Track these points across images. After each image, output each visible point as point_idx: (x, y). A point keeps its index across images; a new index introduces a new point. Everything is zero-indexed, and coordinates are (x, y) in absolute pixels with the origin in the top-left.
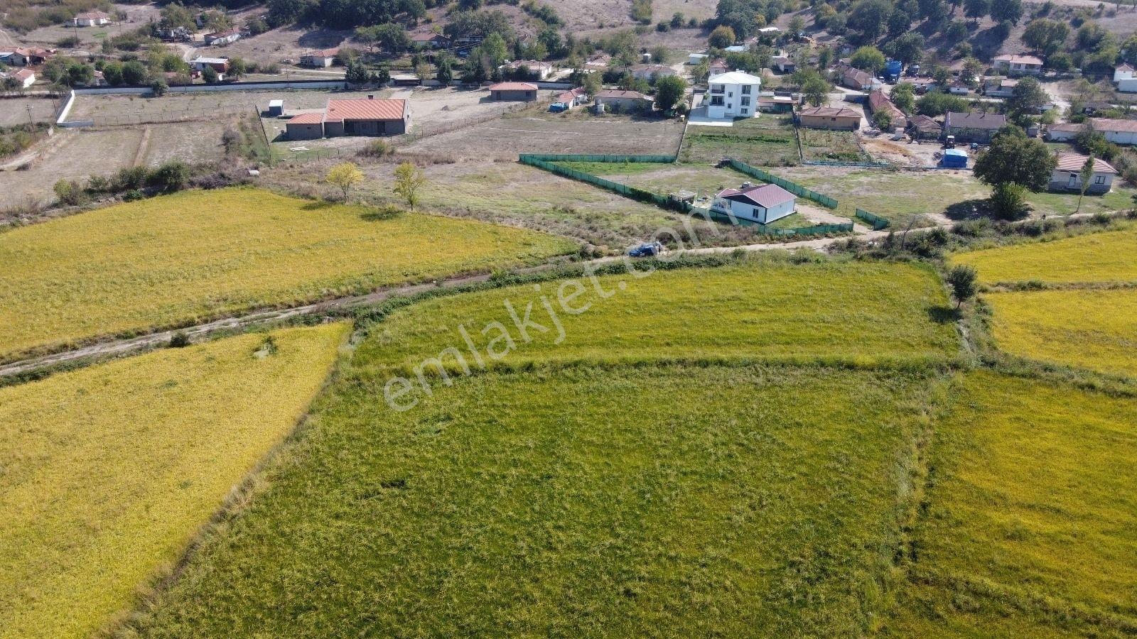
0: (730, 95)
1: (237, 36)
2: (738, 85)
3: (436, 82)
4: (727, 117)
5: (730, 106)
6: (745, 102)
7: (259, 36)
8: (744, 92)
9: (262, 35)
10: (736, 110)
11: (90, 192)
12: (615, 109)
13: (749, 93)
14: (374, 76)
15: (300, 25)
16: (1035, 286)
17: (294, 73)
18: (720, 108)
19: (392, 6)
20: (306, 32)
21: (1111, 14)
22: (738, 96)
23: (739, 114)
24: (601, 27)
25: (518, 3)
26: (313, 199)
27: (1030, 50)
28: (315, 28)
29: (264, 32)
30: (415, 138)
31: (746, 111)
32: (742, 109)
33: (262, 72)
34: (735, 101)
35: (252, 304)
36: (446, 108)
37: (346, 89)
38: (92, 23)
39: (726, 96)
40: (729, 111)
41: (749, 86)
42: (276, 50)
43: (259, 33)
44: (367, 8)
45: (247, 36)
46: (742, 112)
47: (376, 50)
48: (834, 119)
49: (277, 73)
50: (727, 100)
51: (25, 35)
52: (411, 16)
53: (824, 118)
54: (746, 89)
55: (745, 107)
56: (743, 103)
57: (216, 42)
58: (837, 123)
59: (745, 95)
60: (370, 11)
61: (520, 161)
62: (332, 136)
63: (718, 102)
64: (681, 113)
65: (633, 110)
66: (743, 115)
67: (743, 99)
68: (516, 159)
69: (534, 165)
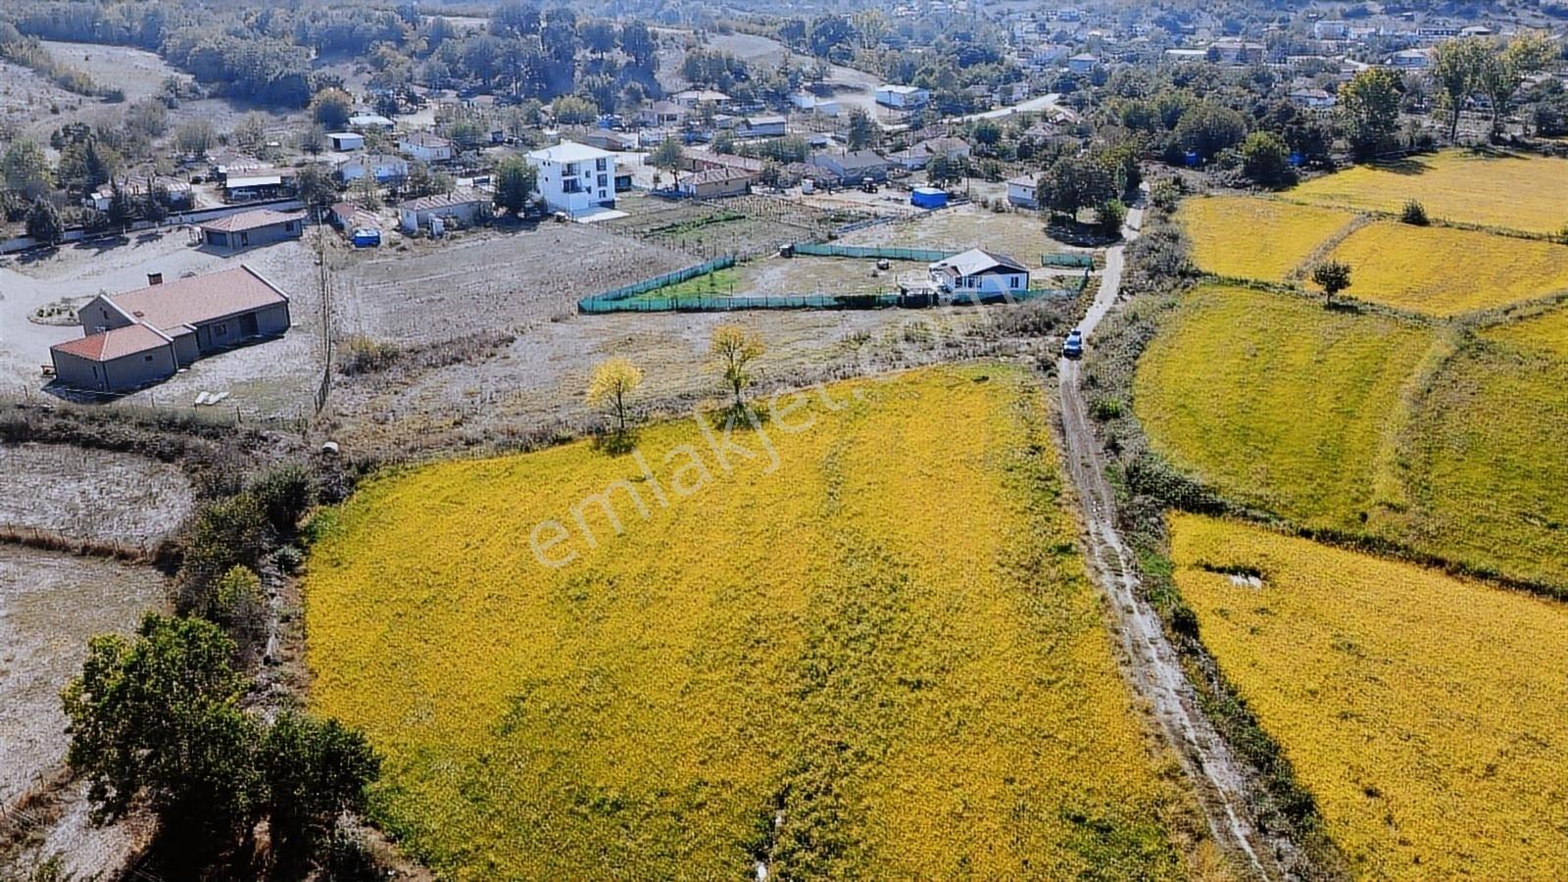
0: (587, 175)
2: (593, 160)
4: (592, 207)
5: (589, 190)
6: (602, 181)
8: (599, 168)
10: (595, 197)
12: (459, 223)
13: (605, 168)
18: (580, 194)
22: (594, 174)
23: (598, 199)
27: (690, 84)
31: (604, 194)
32: (600, 192)
34: (593, 182)
39: (581, 176)
40: (591, 197)
41: (603, 160)
46: (600, 197)
48: (726, 183)
50: (584, 182)
54: (601, 165)
55: (602, 188)
56: (600, 184)
59: (600, 173)
61: (582, 310)
62: (186, 363)
63: (571, 187)
64: (543, 212)
65: (479, 219)
66: (603, 199)
67: (599, 177)
68: (575, 310)
69: (618, 310)
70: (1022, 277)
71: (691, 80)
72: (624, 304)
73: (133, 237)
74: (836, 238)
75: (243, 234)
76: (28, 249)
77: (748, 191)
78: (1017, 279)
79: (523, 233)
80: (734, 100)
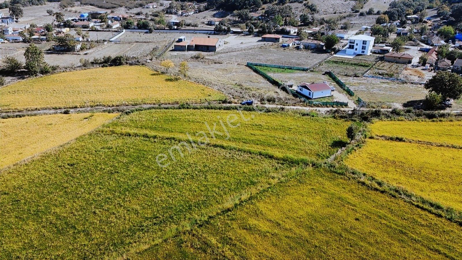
0: (357, 45)
1: (193, 13)
2: (361, 41)
3: (248, 33)
5: (356, 49)
6: (364, 48)
7: (201, 13)
8: (363, 44)
9: (202, 12)
10: (359, 51)
11: (92, 63)
12: (307, 48)
13: (366, 44)
14: (225, 29)
15: (217, 9)
16: (401, 140)
17: (203, 27)
18: (352, 50)
19: (250, 2)
20: (217, 12)
22: (361, 45)
23: (361, 53)
24: (335, 13)
25: (303, 2)
26: (158, 72)
28: (221, 11)
29: (203, 11)
30: (218, 53)
31: (364, 52)
32: (362, 51)
33: (192, 26)
34: (359, 47)
35: (98, 104)
36: (242, 43)
37: (215, 34)
38: (151, 7)
39: (355, 44)
40: (356, 51)
41: (367, 41)
42: (204, 18)
43: (201, 12)
44: (239, 3)
45: (197, 13)
46: (362, 53)
47: (237, 19)
48: (399, 58)
49: (197, 27)
50: (355, 47)
51: (129, 10)
52: (255, 7)
53: (395, 57)
54: (364, 42)
55: (363, 50)
56: (363, 49)
57: (184, 15)
58: (401, 60)
60: (240, 4)
61: (247, 65)
62: (189, 50)
63: (351, 47)
67: (363, 46)
78: (310, 93)
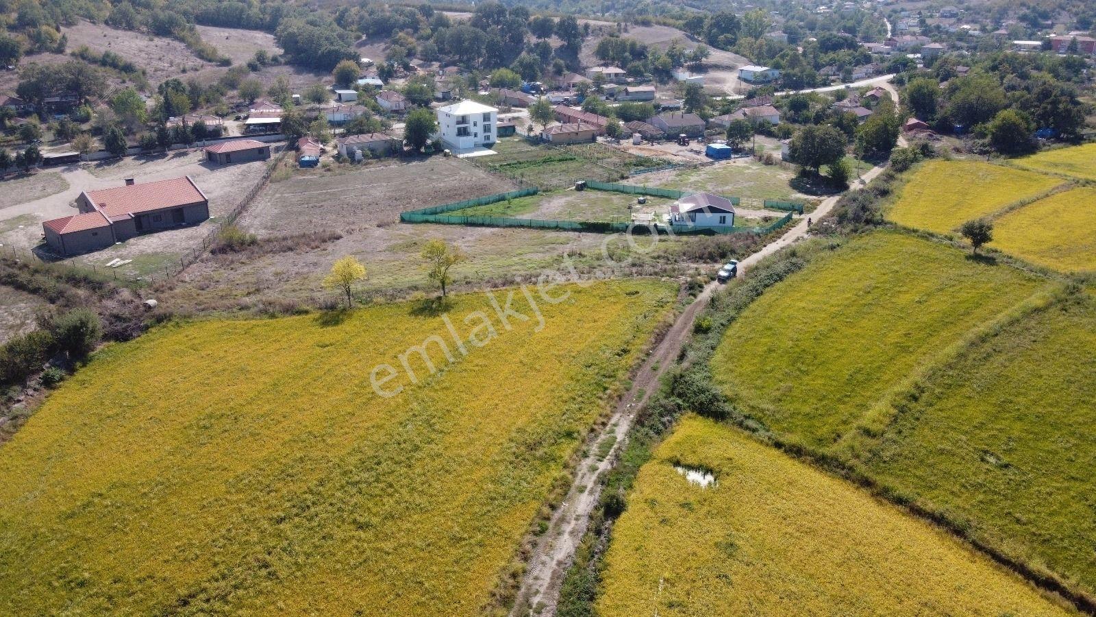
0: (475, 124)
2: (480, 115)
3: (106, 154)
4: (477, 147)
5: (476, 135)
6: (487, 129)
8: (485, 120)
10: (481, 139)
12: (374, 154)
13: (489, 121)
14: (18, 157)
18: (469, 137)
21: (626, 31)
22: (481, 123)
23: (484, 142)
27: (602, 62)
31: (488, 138)
32: (486, 136)
34: (479, 129)
39: (471, 125)
40: (476, 140)
41: (489, 114)
46: (485, 140)
48: (576, 134)
50: (472, 129)
53: (569, 134)
54: (486, 117)
55: (487, 134)
56: (485, 131)
59: (486, 123)
61: (403, 220)
62: (123, 238)
63: (463, 132)
64: (438, 148)
65: (392, 152)
66: (487, 142)
67: (485, 126)
68: (397, 219)
69: (427, 222)
70: (729, 217)
71: (603, 58)
72: (431, 218)
73: (171, 154)
74: (627, 178)
75: (228, 155)
76: (103, 159)
77: (593, 140)
78: (724, 217)
79: (414, 163)
80: (629, 74)
